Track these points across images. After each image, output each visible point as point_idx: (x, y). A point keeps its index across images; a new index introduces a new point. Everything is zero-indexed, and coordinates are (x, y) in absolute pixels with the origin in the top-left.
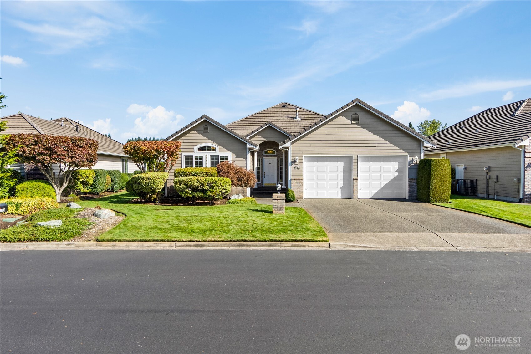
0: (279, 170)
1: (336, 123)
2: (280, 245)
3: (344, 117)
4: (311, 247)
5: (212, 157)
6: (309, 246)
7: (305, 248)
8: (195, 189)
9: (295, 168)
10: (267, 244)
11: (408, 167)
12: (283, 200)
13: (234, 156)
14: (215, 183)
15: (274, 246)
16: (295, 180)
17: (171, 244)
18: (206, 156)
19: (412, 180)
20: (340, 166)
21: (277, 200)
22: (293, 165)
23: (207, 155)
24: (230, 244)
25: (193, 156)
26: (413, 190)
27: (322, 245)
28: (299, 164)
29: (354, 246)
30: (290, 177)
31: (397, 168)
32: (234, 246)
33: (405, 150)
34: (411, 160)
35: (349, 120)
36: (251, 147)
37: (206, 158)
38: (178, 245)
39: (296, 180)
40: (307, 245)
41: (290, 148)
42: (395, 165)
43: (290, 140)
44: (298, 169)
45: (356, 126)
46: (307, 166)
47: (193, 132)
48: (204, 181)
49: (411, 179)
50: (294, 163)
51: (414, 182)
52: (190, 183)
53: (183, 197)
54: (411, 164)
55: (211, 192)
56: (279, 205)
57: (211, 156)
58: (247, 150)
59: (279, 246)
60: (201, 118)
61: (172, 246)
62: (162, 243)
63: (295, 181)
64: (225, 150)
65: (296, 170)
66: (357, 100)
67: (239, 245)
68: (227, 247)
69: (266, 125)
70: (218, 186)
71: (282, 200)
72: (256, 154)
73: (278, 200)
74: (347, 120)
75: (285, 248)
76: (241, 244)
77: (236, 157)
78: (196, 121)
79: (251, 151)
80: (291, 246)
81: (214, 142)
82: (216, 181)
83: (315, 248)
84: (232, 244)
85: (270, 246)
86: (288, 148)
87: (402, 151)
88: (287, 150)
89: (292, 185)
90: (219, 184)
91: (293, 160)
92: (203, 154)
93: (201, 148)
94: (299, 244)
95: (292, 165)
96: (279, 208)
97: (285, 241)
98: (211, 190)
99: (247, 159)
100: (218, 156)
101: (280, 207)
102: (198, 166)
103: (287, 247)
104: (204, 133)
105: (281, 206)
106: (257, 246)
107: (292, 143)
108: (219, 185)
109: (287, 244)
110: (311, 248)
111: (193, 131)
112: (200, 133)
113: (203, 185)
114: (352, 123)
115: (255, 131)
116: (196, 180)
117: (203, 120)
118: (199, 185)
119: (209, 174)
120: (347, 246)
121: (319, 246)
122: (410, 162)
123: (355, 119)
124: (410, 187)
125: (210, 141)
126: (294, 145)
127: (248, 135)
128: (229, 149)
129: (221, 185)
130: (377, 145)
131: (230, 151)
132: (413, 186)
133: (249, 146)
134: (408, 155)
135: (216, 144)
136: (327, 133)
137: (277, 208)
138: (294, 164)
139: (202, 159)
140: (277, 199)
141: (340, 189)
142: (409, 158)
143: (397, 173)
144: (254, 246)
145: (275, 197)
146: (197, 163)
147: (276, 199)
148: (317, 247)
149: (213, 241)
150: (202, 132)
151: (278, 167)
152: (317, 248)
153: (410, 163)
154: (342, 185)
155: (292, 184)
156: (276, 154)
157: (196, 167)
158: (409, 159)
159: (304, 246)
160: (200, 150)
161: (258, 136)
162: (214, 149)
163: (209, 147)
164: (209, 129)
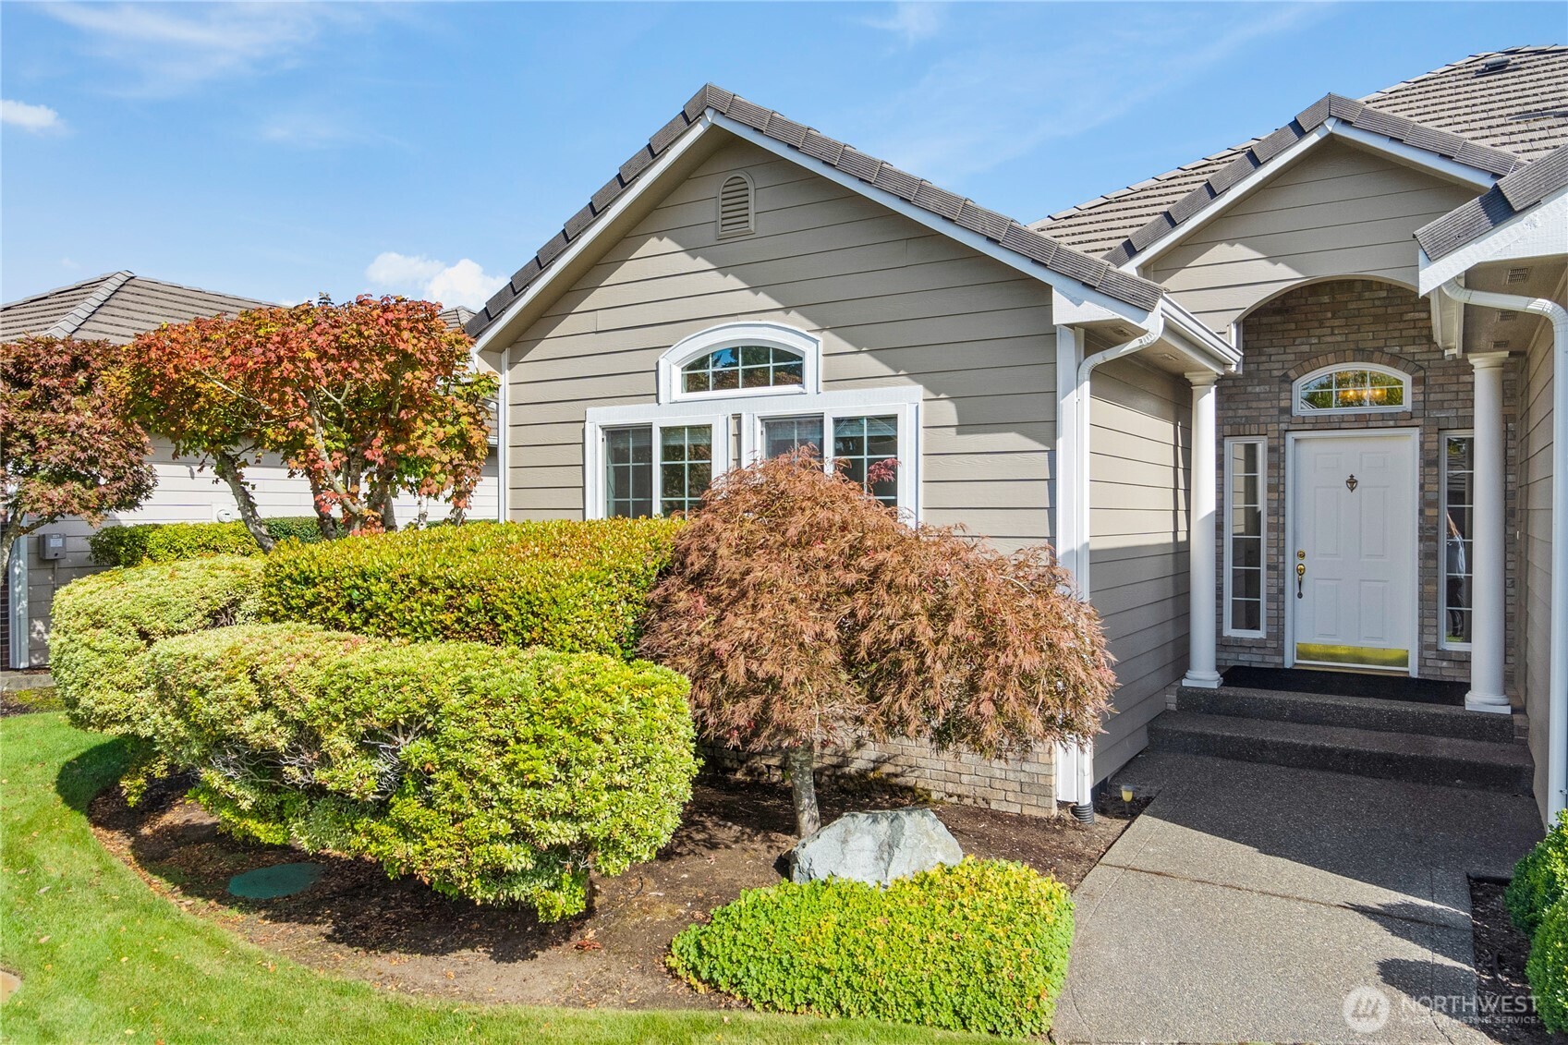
0: (1435, 539)
5: (781, 436)
13: (948, 412)
14: (431, 734)
18: (732, 423)
23: (738, 418)
25: (645, 430)
36: (1095, 311)
37: (732, 440)
47: (640, 243)
55: (405, 831)
57: (771, 424)
58: (1067, 353)
60: (687, 119)
64: (868, 364)
72: (1206, 407)
77: (964, 427)
78: (653, 153)
79: (1098, 358)
81: (787, 309)
90: (479, 747)
92: (713, 409)
93: (702, 363)
99: (1060, 442)
100: (819, 420)
102: (681, 506)
104: (724, 245)
111: (653, 241)
112: (692, 251)
113: (307, 737)
115: (1192, 205)
117: (699, 130)
118: (281, 744)
125: (764, 301)
127: (1131, 249)
129: (509, 767)
131: (914, 375)
133: (1069, 309)
135: (797, 321)
139: (703, 452)
150: (708, 234)
151: (1430, 512)
156: (1407, 404)
157: (669, 509)
160: (695, 381)
161: (1220, 252)
162: (790, 368)
163: (755, 353)
164: (762, 198)
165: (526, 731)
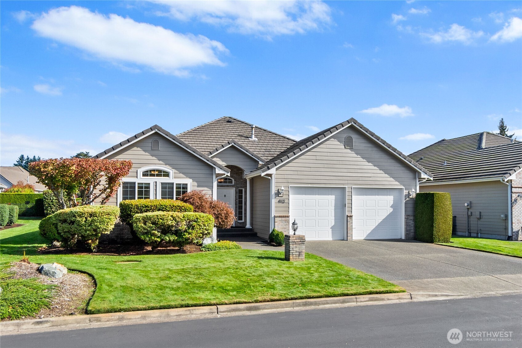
0: (237, 205)
1: (328, 146)
2: (355, 300)
3: (336, 140)
4: (391, 299)
5: (164, 185)
6: (388, 299)
7: (384, 301)
8: (166, 230)
9: (279, 202)
10: (340, 300)
11: (404, 202)
12: (302, 243)
13: (196, 184)
14: (196, 222)
15: (348, 302)
16: (279, 217)
17: (211, 309)
19: (409, 217)
20: (330, 200)
21: (295, 243)
22: (277, 198)
23: (156, 182)
24: (294, 303)
25: (135, 183)
26: (410, 228)
27: (403, 297)
28: (285, 197)
29: (436, 296)
30: (273, 213)
31: (392, 203)
32: (299, 305)
33: (401, 183)
34: (407, 193)
35: (342, 144)
36: (222, 172)
37: (155, 186)
38: (222, 310)
39: (281, 217)
40: (386, 298)
41: (273, 175)
42: (389, 199)
43: (276, 165)
44: (283, 203)
45: (349, 151)
46: (294, 199)
47: (135, 148)
48: (182, 218)
49: (408, 216)
50: (279, 195)
51: (411, 220)
52: (161, 221)
54: (407, 198)
56: (297, 249)
57: (162, 184)
58: (214, 177)
59: (354, 302)
60: (151, 129)
61: (213, 313)
62: (198, 309)
63: (280, 219)
64: (181, 175)
65: (281, 205)
66: (353, 120)
67: (305, 304)
68: (290, 307)
69: (229, 144)
70: (199, 225)
71: (301, 243)
73: (297, 243)
74: (339, 143)
75: (362, 303)
76: (308, 302)
77: (198, 186)
78: (143, 133)
80: (368, 301)
81: (166, 164)
82: (197, 219)
83: (395, 301)
84: (296, 303)
85: (344, 302)
86: (270, 175)
87: (397, 183)
88: (270, 178)
89: (276, 223)
90: (201, 222)
91: (277, 192)
92: (150, 180)
93: (147, 171)
94: (377, 297)
95: (275, 197)
96: (298, 253)
98: (190, 231)
99: (213, 189)
100: (173, 184)
101: (299, 252)
102: (142, 198)
103: (364, 301)
104: (153, 151)
105: (300, 251)
106: (328, 303)
107: (277, 169)
108: (201, 224)
109: (364, 298)
110: (391, 301)
112: (145, 151)
113: (179, 223)
114: (345, 148)
116: (170, 217)
117: (153, 132)
118: (174, 225)
119: (183, 208)
120: (430, 296)
121: (400, 298)
122: (406, 196)
123: (348, 144)
124: (407, 224)
125: (161, 162)
126: (278, 172)
128: (188, 175)
130: (372, 175)
131: (190, 178)
132: (410, 224)
133: (218, 171)
134: (404, 188)
135: (170, 168)
136: (318, 158)
137: (295, 253)
138: (279, 196)
139: (149, 188)
140: (295, 241)
141: (331, 228)
142: (405, 191)
143: (392, 209)
144: (324, 304)
145: (293, 238)
146: (140, 193)
147: (294, 242)
148: (397, 299)
150: (149, 149)
151: (237, 200)
152: (398, 300)
153: (406, 197)
154: (333, 224)
155: (277, 222)
156: (233, 183)
158: (405, 192)
159: (383, 300)
160: (145, 174)
162: (167, 174)
163: (160, 171)
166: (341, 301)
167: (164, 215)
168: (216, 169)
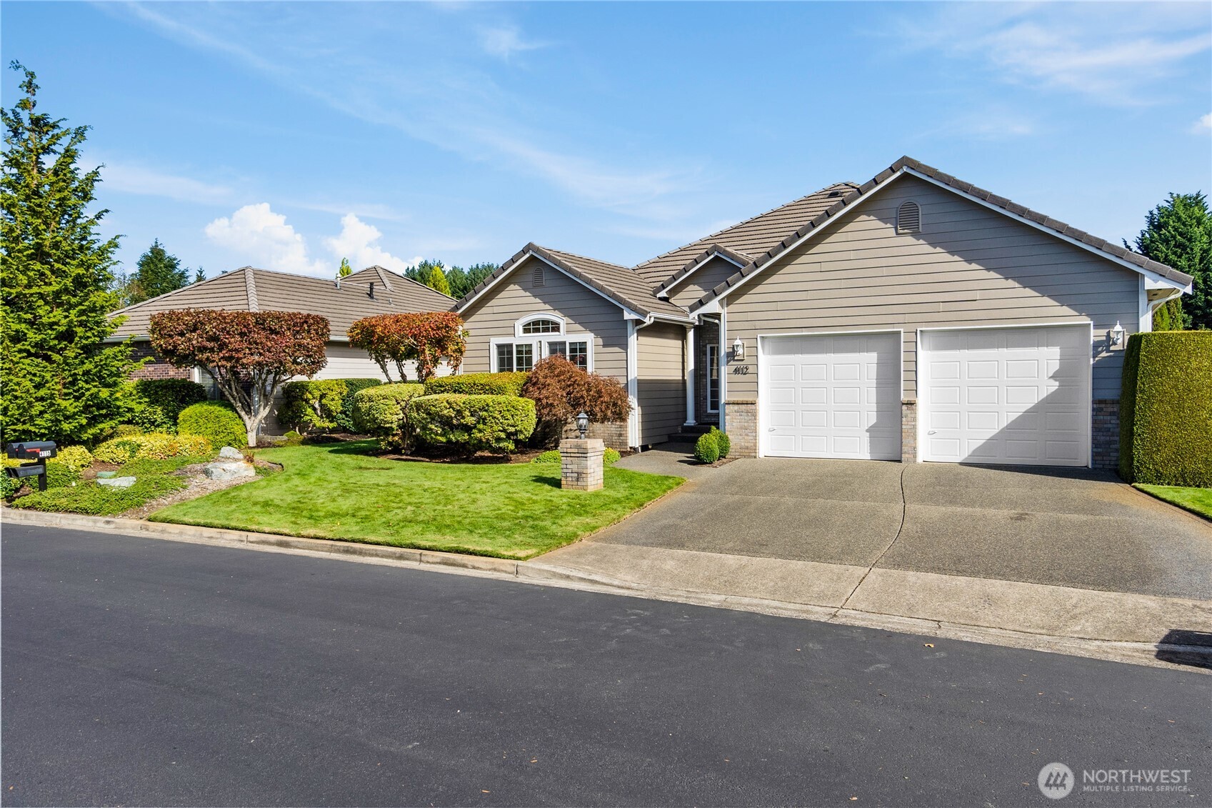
1: (850, 236)
2: (418, 557)
3: (872, 218)
4: (478, 568)
5: (553, 347)
6: (474, 568)
7: (466, 570)
9: (736, 371)
10: (395, 553)
11: (1092, 362)
12: (583, 455)
13: (600, 341)
14: (486, 411)
15: (407, 559)
16: (733, 403)
17: (241, 536)
18: (539, 344)
19: (1103, 406)
20: (866, 363)
21: (569, 455)
22: (732, 363)
23: (540, 342)
25: (511, 345)
26: (1108, 438)
27: (502, 568)
28: (747, 361)
29: (568, 577)
30: (724, 397)
31: (1055, 366)
32: (338, 551)
33: (1079, 308)
34: (1104, 338)
35: (889, 225)
36: (634, 316)
37: (539, 349)
38: (251, 540)
39: (738, 404)
40: (470, 563)
41: (722, 316)
42: (1049, 357)
43: (716, 295)
44: (745, 374)
45: (910, 240)
46: (767, 363)
48: (462, 405)
49: (1100, 402)
50: (734, 357)
51: (1112, 414)
52: (433, 408)
53: (428, 441)
54: (1102, 351)
55: (480, 431)
56: (575, 468)
57: (550, 344)
58: (629, 326)
59: (416, 560)
60: (524, 252)
61: (242, 541)
62: (229, 533)
63: (736, 407)
64: (578, 327)
65: (739, 377)
66: (905, 161)
67: (347, 551)
68: (326, 551)
69: (709, 255)
70: (494, 418)
71: (580, 455)
72: (691, 335)
73: (572, 455)
74: (881, 224)
75: (428, 565)
76: (352, 547)
77: (605, 345)
78: (513, 261)
79: (638, 327)
80: (440, 563)
81: (555, 310)
82: (487, 405)
83: (485, 572)
85: (401, 557)
86: (717, 316)
87: (1066, 310)
88: (717, 321)
89: (727, 417)
90: (496, 412)
91: (731, 350)
92: (533, 339)
93: (529, 324)
94: (454, 560)
95: (728, 362)
96: (576, 475)
97: (437, 551)
98: (481, 426)
99: (628, 350)
100: (565, 343)
101: (577, 473)
102: (522, 369)
103: (433, 563)
104: (535, 289)
105: (580, 471)
106: (377, 555)
107: (731, 299)
108: (496, 414)
109: (433, 556)
110: (478, 571)
111: (512, 285)
112: (525, 290)
113: (459, 412)
114: (897, 234)
115: (681, 274)
117: (527, 255)
118: (453, 415)
119: (487, 388)
120: (555, 575)
121: (495, 570)
122: (1097, 345)
123: (906, 221)
124: (1096, 428)
125: (547, 307)
126: (733, 307)
128: (588, 326)
129: (502, 416)
130: (978, 295)
132: (1110, 426)
133: (628, 316)
134: (1092, 323)
135: (559, 314)
136: (825, 267)
137: (571, 475)
138: (734, 360)
139: (530, 352)
140: (569, 450)
141: (867, 431)
142: (1092, 331)
143: (1057, 383)
144: (372, 555)
145: (565, 446)
146: (520, 361)
147: (567, 453)
148: (490, 570)
149: (312, 538)
150: (530, 285)
152: (490, 572)
153: (1100, 349)
154: (873, 420)
155: (728, 415)
158: (1095, 335)
159: (464, 566)
160: (526, 330)
161: (691, 287)
162: (556, 328)
163: (545, 322)
164: (546, 276)
165: (505, 409)
166: (397, 555)
167: (436, 400)
168: (625, 311)
